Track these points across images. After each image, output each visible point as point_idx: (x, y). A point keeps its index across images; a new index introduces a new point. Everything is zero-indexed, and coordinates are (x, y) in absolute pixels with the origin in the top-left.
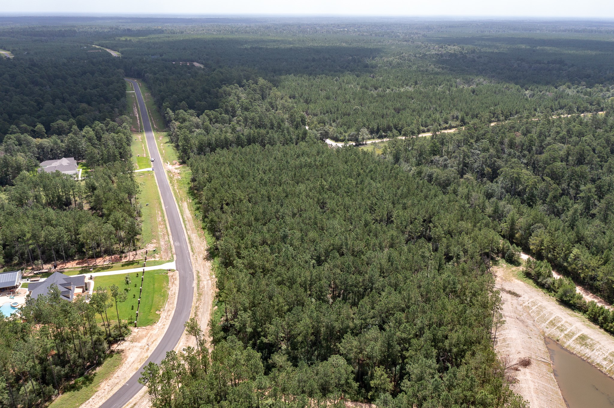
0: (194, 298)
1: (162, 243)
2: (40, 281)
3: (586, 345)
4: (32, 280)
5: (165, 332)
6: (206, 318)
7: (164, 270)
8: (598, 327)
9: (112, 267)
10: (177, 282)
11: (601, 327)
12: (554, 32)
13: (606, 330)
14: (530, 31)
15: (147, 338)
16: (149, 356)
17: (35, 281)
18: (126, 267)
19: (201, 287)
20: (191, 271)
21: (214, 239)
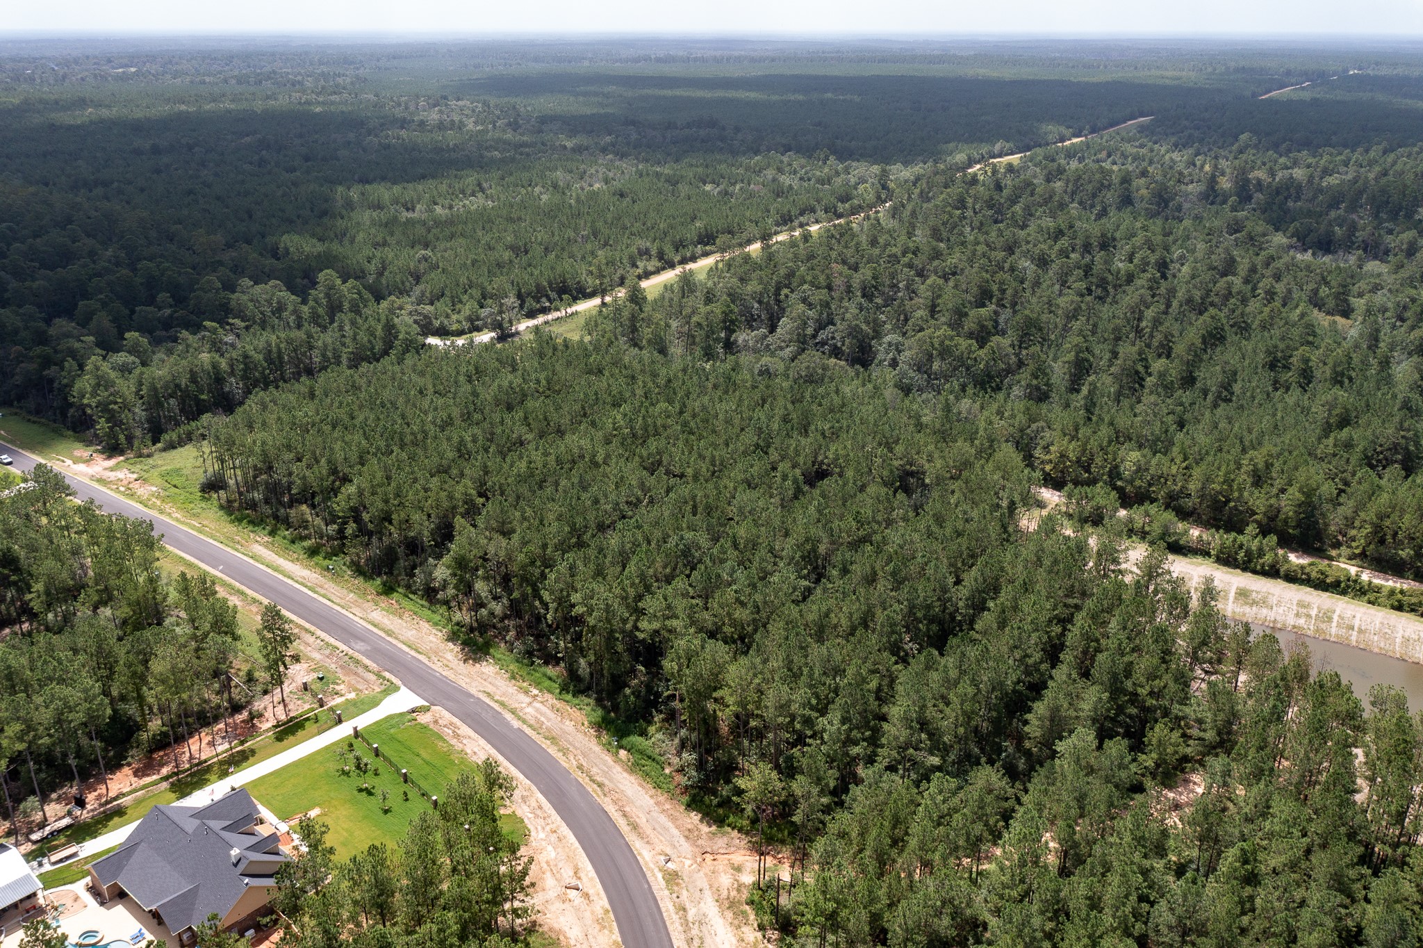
0: (549, 750)
1: (316, 656)
2: (82, 855)
3: (1254, 603)
4: (54, 858)
5: (577, 844)
6: (627, 782)
7: (401, 714)
8: (1239, 571)
9: (253, 752)
10: (465, 730)
11: (1244, 570)
12: (618, 64)
13: (1255, 572)
14: (570, 62)
15: (548, 874)
16: (608, 906)
17: (67, 858)
18: (291, 738)
19: (532, 722)
20: (472, 696)
21: (443, 610)
